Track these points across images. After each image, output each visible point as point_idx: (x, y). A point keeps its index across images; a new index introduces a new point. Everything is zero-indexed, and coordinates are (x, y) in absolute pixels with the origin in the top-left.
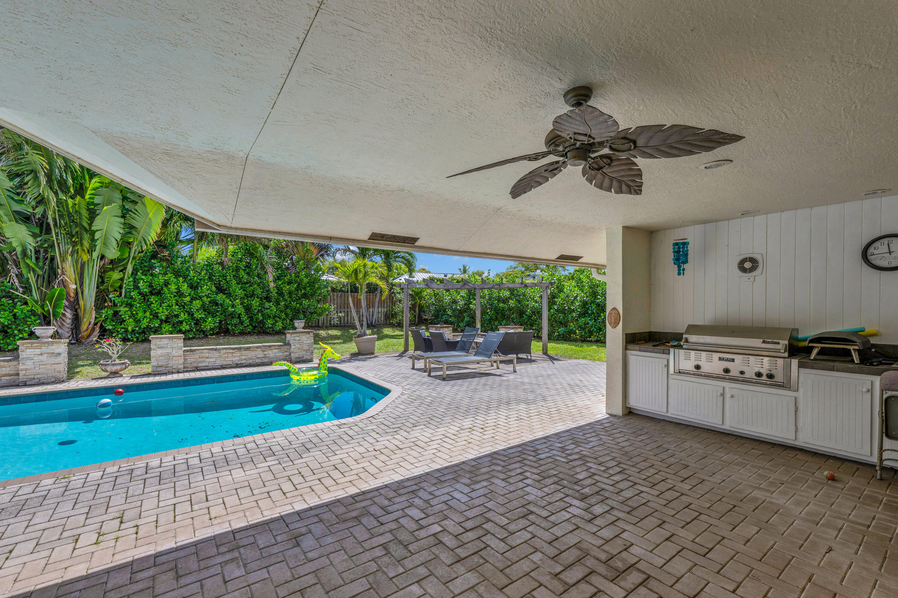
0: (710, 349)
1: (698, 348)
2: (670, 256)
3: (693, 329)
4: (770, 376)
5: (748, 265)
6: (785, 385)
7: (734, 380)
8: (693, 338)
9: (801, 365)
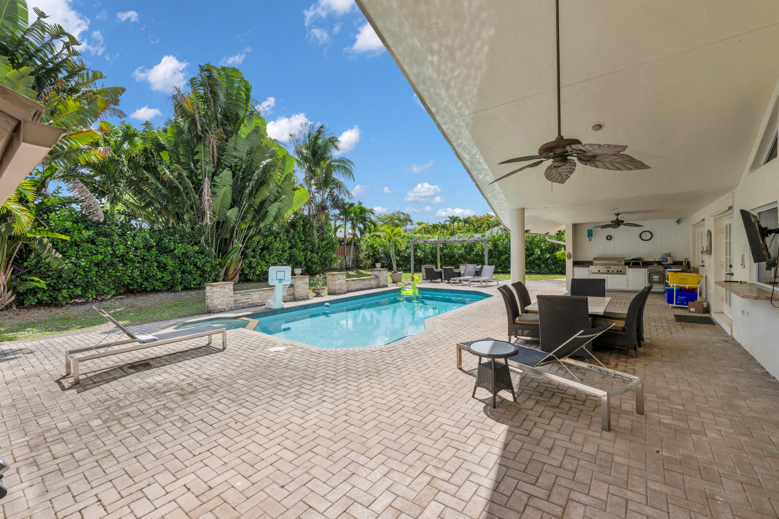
0: (603, 265)
1: (597, 265)
2: (586, 234)
3: (595, 259)
4: (621, 271)
5: (609, 238)
6: (625, 274)
7: (610, 274)
8: (596, 262)
9: (629, 267)
